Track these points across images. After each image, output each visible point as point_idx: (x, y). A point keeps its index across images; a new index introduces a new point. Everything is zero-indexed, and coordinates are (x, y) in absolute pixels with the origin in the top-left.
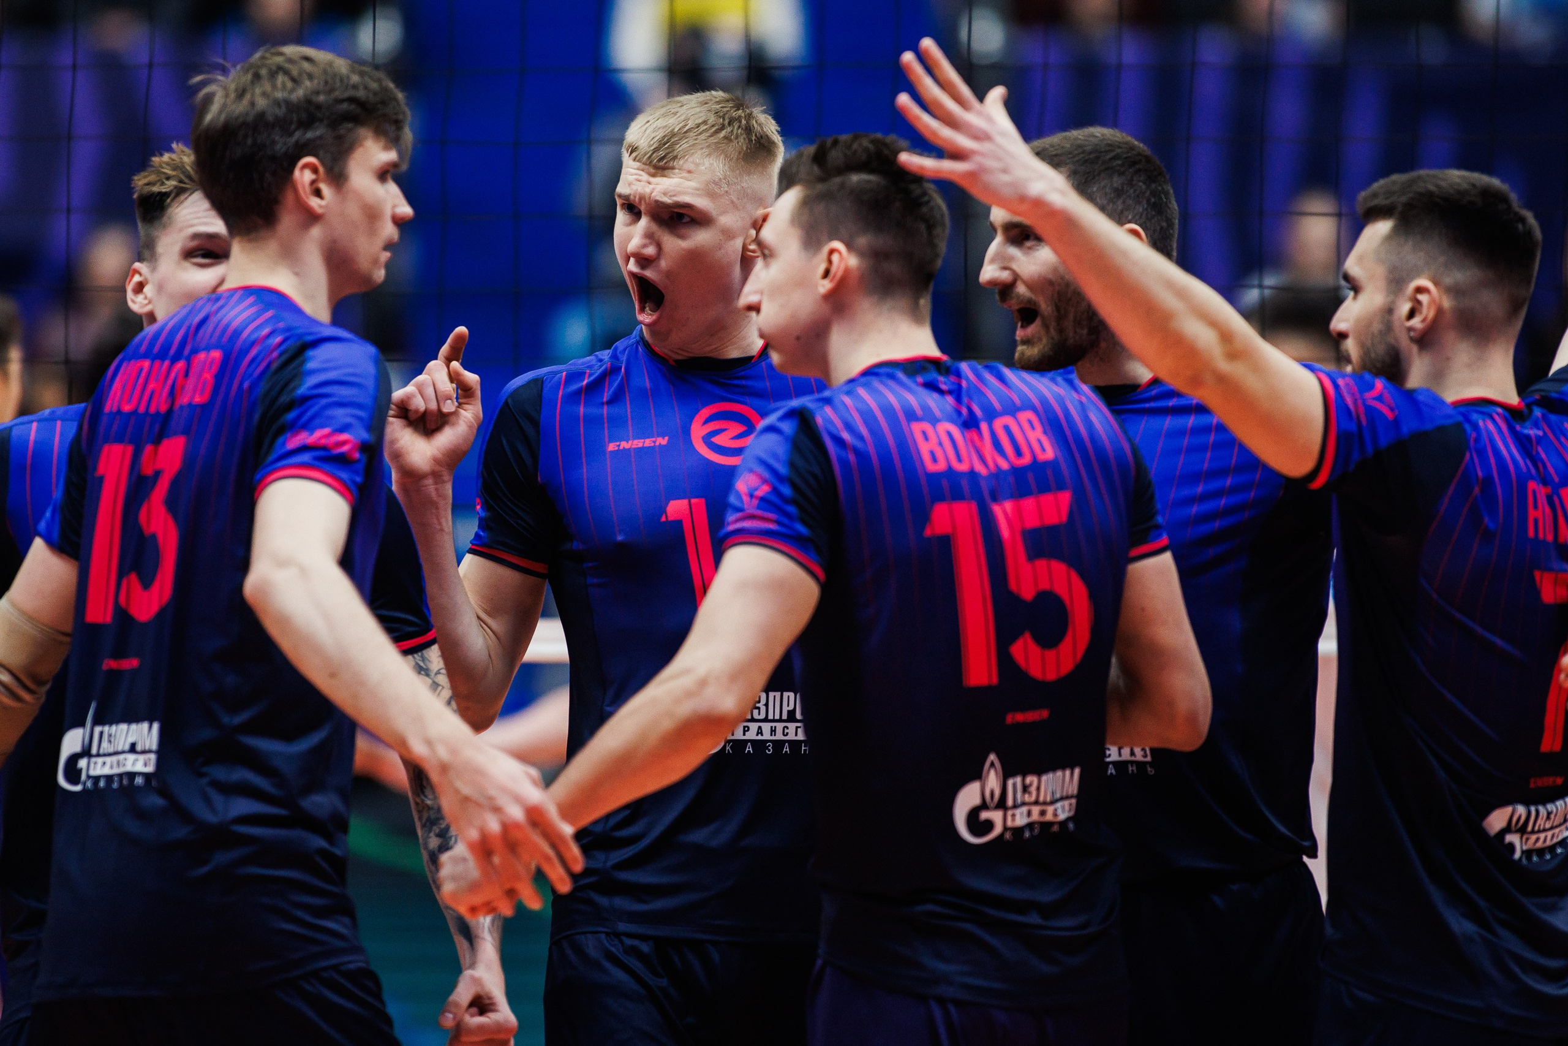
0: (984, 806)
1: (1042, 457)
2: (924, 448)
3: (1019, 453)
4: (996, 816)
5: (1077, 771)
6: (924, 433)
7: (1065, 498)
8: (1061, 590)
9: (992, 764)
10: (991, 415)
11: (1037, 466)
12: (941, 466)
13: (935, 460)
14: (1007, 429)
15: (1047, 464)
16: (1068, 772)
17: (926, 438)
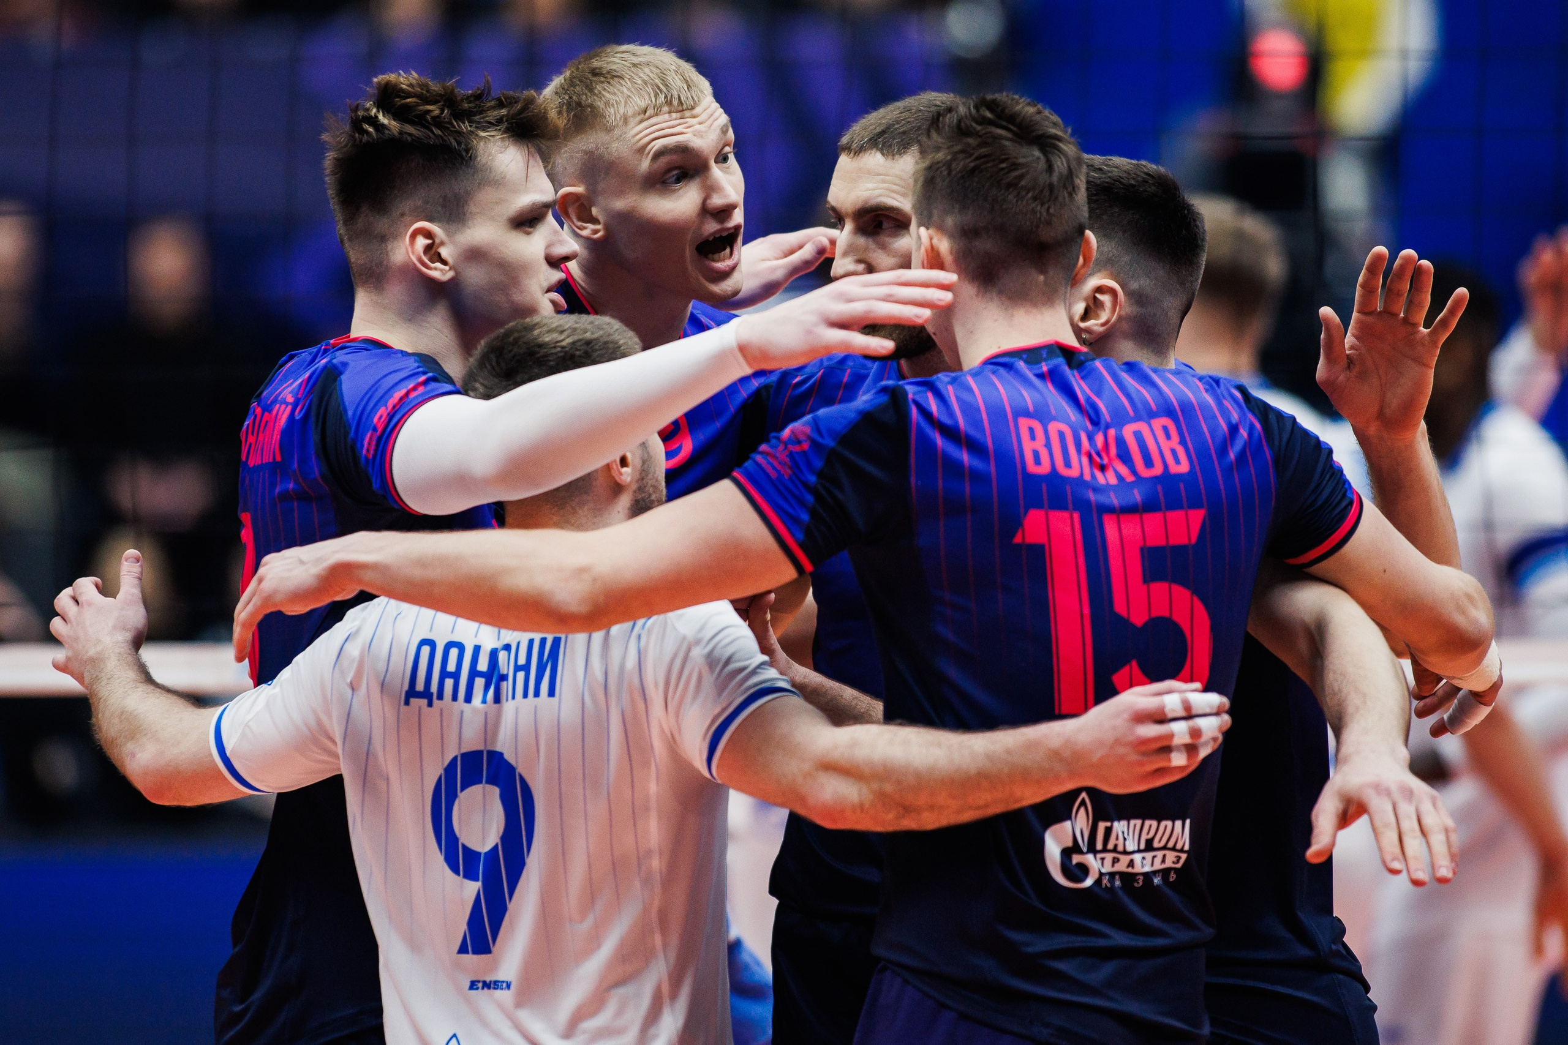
0: (1075, 848)
1: (1174, 469)
2: (1028, 447)
3: (1149, 462)
4: (1090, 859)
5: (1188, 822)
6: (1031, 430)
7: (1198, 516)
8: (1181, 619)
9: (1083, 803)
10: (1120, 419)
11: (1167, 478)
12: (1045, 468)
13: (1037, 461)
14: (1138, 436)
15: (1179, 476)
16: (1178, 823)
17: (1033, 437)
